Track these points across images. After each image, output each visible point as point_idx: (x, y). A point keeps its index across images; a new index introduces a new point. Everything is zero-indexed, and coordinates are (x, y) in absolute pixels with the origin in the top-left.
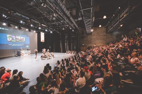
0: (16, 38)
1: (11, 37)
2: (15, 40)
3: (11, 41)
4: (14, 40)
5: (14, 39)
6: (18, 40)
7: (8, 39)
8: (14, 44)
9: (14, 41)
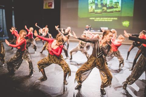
0: (102, 4)
1: (94, 3)
2: (101, 8)
3: (94, 12)
4: (99, 8)
5: (100, 6)
6: (105, 8)
7: (90, 8)
8: (98, 17)
9: (99, 11)
